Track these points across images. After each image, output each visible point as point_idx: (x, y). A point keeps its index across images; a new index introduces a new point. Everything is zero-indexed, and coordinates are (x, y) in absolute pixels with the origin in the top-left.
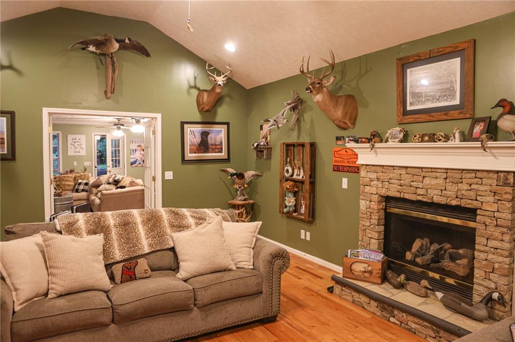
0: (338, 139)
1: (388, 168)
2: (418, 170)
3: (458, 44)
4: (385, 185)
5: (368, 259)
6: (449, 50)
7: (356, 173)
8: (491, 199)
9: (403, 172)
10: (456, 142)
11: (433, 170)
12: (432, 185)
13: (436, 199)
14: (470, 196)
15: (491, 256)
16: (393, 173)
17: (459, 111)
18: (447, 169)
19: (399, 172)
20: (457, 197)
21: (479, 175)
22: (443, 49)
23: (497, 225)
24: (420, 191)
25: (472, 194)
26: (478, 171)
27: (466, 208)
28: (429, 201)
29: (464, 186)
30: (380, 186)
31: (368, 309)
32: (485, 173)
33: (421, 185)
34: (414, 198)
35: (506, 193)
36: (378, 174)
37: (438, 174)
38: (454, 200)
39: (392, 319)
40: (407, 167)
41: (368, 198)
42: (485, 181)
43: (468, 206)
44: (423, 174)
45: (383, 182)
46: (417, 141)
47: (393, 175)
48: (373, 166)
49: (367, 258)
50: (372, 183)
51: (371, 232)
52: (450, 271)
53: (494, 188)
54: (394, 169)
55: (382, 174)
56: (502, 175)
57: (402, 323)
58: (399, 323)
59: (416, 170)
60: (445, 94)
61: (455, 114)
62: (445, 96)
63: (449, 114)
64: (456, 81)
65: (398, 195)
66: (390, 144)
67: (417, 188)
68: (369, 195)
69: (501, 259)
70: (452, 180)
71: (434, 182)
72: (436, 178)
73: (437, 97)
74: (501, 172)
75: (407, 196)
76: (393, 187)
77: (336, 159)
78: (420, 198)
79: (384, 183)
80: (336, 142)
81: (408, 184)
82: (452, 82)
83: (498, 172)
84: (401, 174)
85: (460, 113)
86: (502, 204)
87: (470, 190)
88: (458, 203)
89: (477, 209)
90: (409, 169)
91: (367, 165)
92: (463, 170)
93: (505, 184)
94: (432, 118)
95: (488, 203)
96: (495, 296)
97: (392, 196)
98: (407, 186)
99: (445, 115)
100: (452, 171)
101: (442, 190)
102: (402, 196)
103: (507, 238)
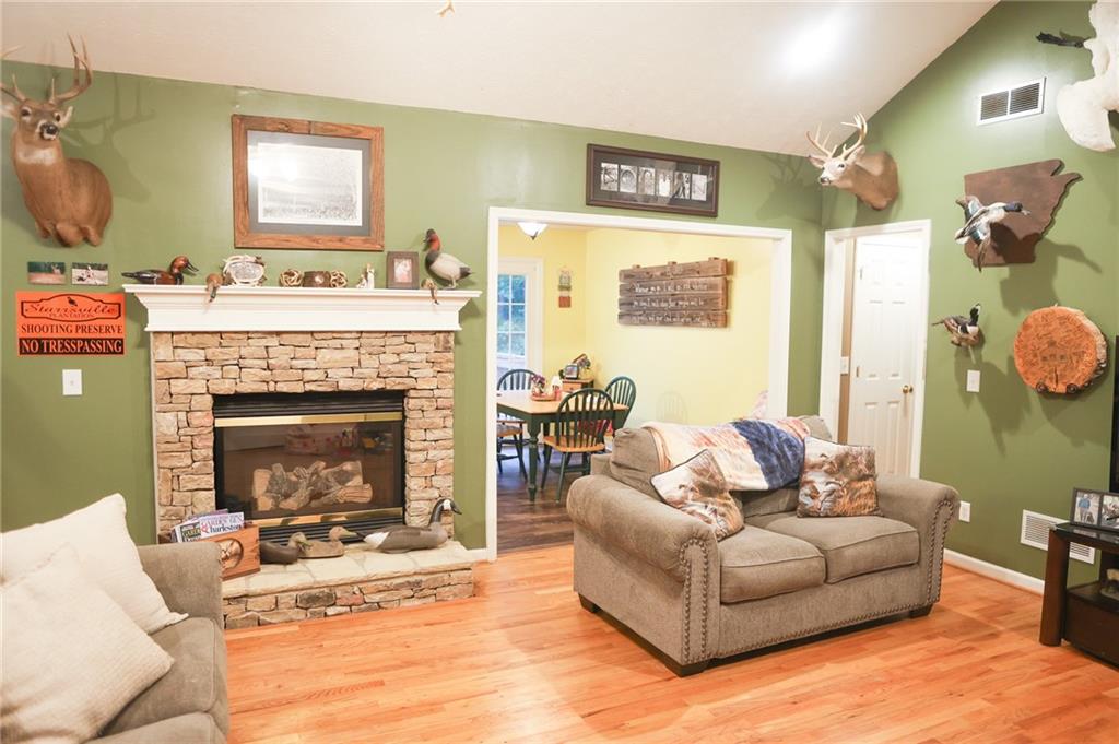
0: (34, 268)
1: (233, 336)
2: (305, 336)
3: (361, 129)
4: (228, 371)
5: (222, 532)
6: (347, 132)
7: (114, 353)
8: (429, 372)
9: (273, 341)
10: (369, 288)
11: (335, 335)
12: (336, 361)
13: (345, 385)
14: (400, 372)
15: (432, 454)
16: (249, 345)
17: (363, 238)
18: (361, 332)
19: (264, 342)
20: (378, 377)
21: (410, 338)
22: (334, 128)
23: (437, 408)
24: (309, 375)
25: (403, 369)
26: (410, 332)
27: (394, 391)
28: (330, 390)
29: (389, 358)
30: (218, 374)
31: (273, 621)
32: (419, 335)
33: (312, 364)
34: (299, 388)
35: (448, 361)
36: (210, 351)
37: (344, 342)
38: (376, 381)
39: (331, 611)
40: (278, 333)
41: (181, 407)
42: (419, 347)
43: (397, 388)
44: (316, 343)
45: (223, 366)
46: (295, 283)
47: (250, 350)
48: (194, 333)
49: (219, 530)
50: (193, 372)
51: (196, 477)
52: (346, 502)
53: (434, 356)
54: (249, 338)
55: (220, 349)
56: (441, 336)
57: (350, 606)
58: (348, 609)
59: (301, 337)
60: (337, 205)
61: (357, 241)
62: (336, 208)
63: (347, 241)
64: (355, 186)
65: (263, 388)
66: (236, 286)
67: (303, 370)
68: (182, 399)
69: (443, 453)
70: (371, 350)
71: (338, 355)
72: (342, 348)
73: (323, 209)
74: (440, 332)
75: (284, 388)
76: (250, 373)
77: (31, 321)
78: (309, 387)
79: (225, 368)
80: (29, 279)
81: (285, 364)
82: (348, 187)
83: (435, 333)
84: (267, 347)
85: (365, 241)
86: (443, 377)
87: (400, 362)
88: (381, 386)
89: (408, 390)
90: (285, 336)
91: (173, 333)
92: (386, 332)
93: (446, 348)
94: (314, 244)
95: (425, 378)
96: (447, 505)
97: (250, 391)
98: (284, 368)
99: (340, 241)
100: (368, 335)
101: (353, 369)
102: (272, 389)
103: (449, 422)
